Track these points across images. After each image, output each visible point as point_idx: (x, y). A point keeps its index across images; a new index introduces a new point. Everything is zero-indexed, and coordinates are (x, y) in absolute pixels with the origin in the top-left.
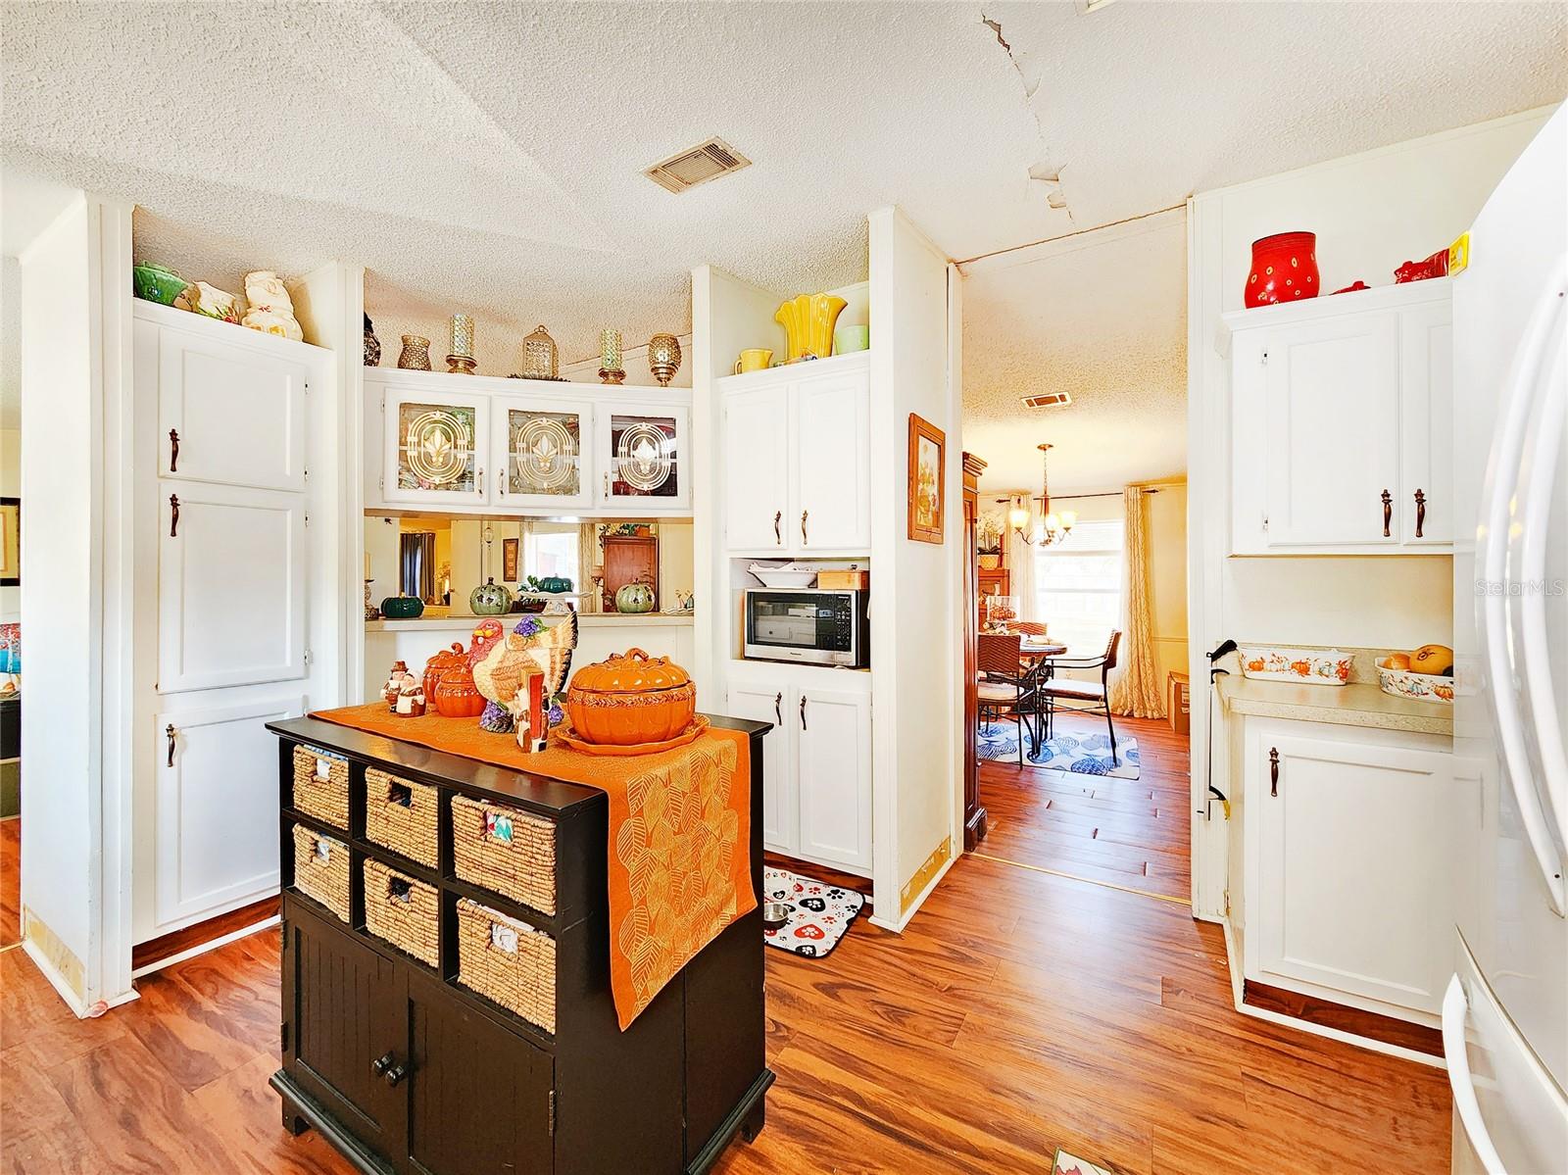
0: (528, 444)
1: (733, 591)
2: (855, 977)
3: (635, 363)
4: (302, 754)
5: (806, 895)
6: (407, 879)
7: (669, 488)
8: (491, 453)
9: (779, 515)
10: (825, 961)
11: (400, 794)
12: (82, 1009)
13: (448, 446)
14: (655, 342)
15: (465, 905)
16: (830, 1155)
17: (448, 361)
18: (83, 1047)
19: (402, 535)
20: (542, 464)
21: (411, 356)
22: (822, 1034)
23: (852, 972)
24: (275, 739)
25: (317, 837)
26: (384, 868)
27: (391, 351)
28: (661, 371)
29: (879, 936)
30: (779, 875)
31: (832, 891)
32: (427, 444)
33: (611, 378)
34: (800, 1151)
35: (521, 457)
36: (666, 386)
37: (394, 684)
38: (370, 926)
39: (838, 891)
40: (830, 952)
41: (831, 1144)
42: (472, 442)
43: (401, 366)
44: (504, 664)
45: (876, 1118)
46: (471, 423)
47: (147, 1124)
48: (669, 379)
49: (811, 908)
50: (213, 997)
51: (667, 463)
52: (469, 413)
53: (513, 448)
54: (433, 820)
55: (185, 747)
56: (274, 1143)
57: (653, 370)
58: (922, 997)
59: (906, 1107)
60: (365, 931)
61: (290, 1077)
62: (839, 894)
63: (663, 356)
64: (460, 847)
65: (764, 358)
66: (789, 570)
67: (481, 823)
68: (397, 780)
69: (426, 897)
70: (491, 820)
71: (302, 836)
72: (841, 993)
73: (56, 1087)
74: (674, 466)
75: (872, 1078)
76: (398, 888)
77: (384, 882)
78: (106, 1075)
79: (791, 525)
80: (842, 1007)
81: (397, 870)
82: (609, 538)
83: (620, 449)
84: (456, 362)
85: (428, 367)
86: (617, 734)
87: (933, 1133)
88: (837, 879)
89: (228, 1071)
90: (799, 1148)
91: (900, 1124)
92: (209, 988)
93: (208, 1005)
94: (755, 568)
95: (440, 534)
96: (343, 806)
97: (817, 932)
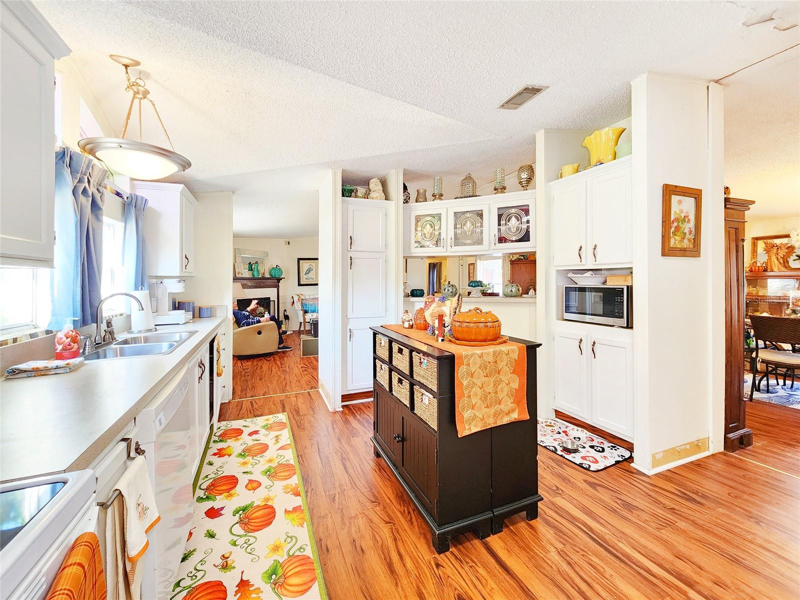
0: (462, 225)
1: (558, 288)
2: (610, 485)
3: (511, 181)
4: (379, 336)
5: (594, 444)
6: (402, 378)
7: (526, 238)
8: (447, 230)
9: (581, 248)
10: (595, 473)
11: (400, 351)
12: (331, 410)
13: (432, 230)
14: (521, 169)
15: (416, 388)
16: (566, 540)
17: (433, 196)
18: (331, 419)
19: (429, 264)
20: (467, 233)
21: (421, 197)
22: (581, 499)
23: (609, 482)
24: (372, 332)
25: (381, 363)
26: (397, 374)
27: (413, 196)
28: (523, 182)
29: (635, 473)
30: (580, 431)
31: (612, 446)
32: (424, 230)
33: (500, 190)
34: (552, 533)
35: (459, 231)
36: (526, 190)
37: (404, 318)
38: (393, 393)
39: (615, 447)
40: (598, 471)
41: (568, 537)
42: (440, 227)
43: (417, 202)
44: (434, 311)
45: (597, 538)
46: (440, 219)
47: (343, 441)
48: (528, 186)
49: (595, 450)
50: (360, 415)
51: (524, 226)
52: (439, 216)
53: (455, 228)
54: (408, 359)
55: (353, 336)
56: (372, 458)
57: (519, 183)
58: (650, 506)
59: (617, 542)
60: (392, 394)
61: (375, 439)
62: (616, 448)
63: (524, 176)
64: (415, 368)
65: (575, 168)
66: (589, 275)
67: (419, 361)
68: (400, 346)
69: (406, 384)
70: (422, 360)
71: (378, 363)
72: (598, 488)
73: (325, 426)
74: (528, 227)
75: (601, 524)
76: (400, 381)
77: (397, 378)
78: (335, 427)
79: (587, 252)
80: (596, 493)
81: (400, 375)
82: (513, 261)
83: (502, 222)
84: (436, 196)
85: (426, 200)
86: (467, 338)
87: (628, 557)
88: (616, 441)
89: (362, 435)
90: (552, 532)
91: (609, 546)
92: (359, 413)
93: (358, 417)
94: (570, 275)
95: (443, 262)
96: (387, 354)
97: (594, 460)
